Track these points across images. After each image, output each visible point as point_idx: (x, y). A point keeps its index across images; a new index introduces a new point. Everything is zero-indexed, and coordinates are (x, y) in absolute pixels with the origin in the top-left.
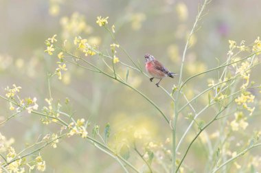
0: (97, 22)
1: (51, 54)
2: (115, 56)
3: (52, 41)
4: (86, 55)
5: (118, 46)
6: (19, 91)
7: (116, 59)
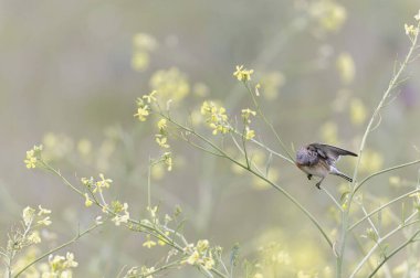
0: (235, 73)
1: (144, 120)
2: (247, 129)
3: (149, 101)
4: (215, 132)
5: (254, 113)
6: (108, 186)
7: (250, 134)
